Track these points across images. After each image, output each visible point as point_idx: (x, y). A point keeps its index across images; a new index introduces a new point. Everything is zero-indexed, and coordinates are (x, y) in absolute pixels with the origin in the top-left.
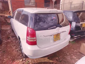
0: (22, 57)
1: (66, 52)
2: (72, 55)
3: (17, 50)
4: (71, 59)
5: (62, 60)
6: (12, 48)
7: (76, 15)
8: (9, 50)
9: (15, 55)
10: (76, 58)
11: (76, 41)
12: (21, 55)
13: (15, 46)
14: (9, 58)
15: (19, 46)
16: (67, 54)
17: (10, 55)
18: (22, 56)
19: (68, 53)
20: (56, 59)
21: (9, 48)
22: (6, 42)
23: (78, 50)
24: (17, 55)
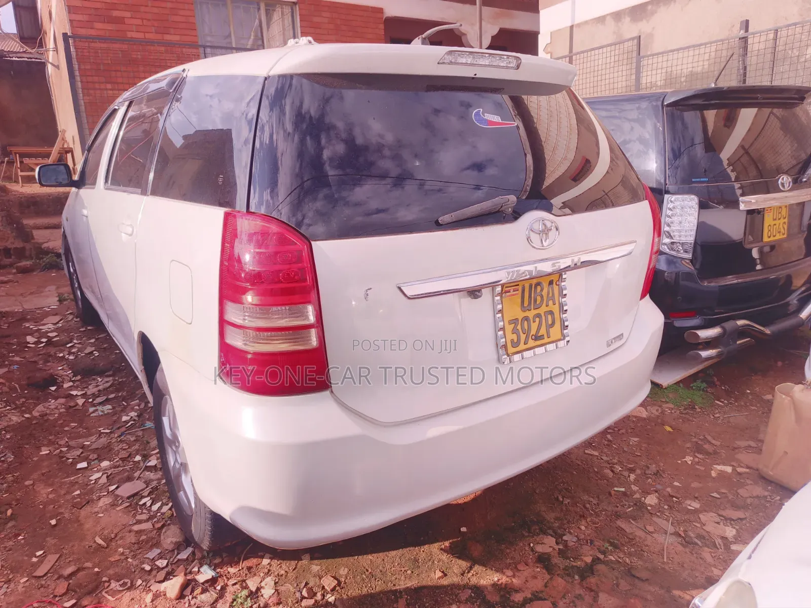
0: (184, 555)
1: (626, 484)
2: (696, 505)
3: (127, 489)
4: (687, 542)
5: (596, 560)
6: (79, 478)
7: (699, 138)
8: (44, 492)
9: (108, 540)
10: (730, 532)
11: (711, 384)
12: (171, 536)
13: (104, 453)
14: (40, 572)
15: (146, 457)
16: (640, 506)
17: (51, 541)
18: (179, 547)
19: (646, 493)
20: (540, 549)
21: (47, 478)
22: (15, 419)
23: (746, 457)
24: (131, 538)
